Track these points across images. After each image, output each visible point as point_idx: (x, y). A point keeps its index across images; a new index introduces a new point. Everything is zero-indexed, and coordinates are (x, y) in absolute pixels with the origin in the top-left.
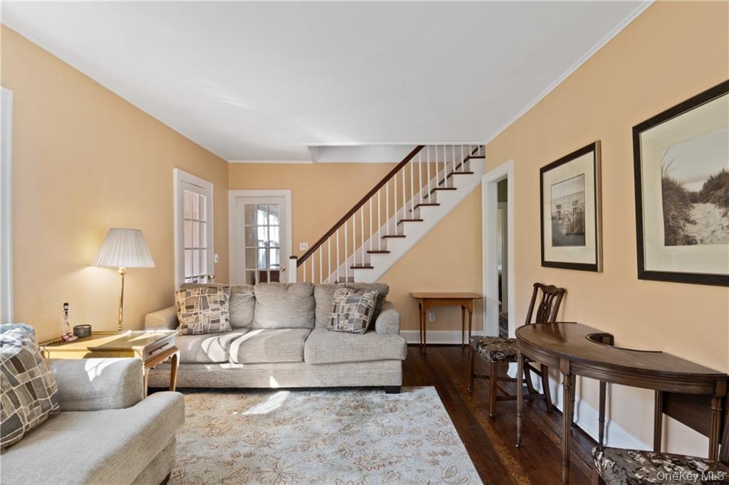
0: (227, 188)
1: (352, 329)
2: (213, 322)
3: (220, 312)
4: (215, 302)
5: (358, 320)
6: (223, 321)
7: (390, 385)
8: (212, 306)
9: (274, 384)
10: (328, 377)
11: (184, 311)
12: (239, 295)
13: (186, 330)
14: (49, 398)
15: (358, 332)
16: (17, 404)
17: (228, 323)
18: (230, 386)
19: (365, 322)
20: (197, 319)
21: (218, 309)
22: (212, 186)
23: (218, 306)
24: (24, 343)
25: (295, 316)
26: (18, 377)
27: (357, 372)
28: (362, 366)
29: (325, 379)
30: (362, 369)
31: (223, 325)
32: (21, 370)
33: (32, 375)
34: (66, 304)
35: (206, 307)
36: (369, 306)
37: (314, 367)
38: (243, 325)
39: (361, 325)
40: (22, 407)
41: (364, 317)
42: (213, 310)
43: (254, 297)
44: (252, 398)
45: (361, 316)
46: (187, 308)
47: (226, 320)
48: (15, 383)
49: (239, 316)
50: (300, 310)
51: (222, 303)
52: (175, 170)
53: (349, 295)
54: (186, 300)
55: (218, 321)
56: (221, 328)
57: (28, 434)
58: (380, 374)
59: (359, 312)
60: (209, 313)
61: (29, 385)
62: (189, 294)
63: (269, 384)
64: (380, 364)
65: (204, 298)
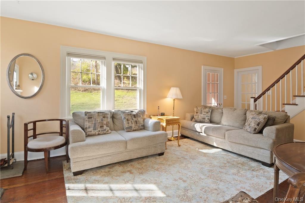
0: (234, 69)
1: (249, 131)
2: (203, 119)
3: (206, 116)
4: (205, 112)
5: (253, 127)
6: (206, 119)
7: (264, 161)
8: (203, 113)
9: (215, 145)
10: (235, 149)
11: (195, 114)
12: (217, 111)
13: (195, 120)
14: (140, 125)
15: (251, 133)
16: (132, 124)
17: (209, 120)
18: (203, 141)
19: (255, 129)
20: (198, 117)
21: (205, 115)
22: (223, 69)
23: (206, 113)
24: (138, 113)
25: (235, 122)
26: (134, 119)
27: (247, 150)
28: (250, 148)
29: (234, 149)
30: (250, 149)
31: (206, 120)
32: (135, 117)
33: (137, 119)
34: (159, 107)
35: (201, 113)
36: (260, 121)
37: (230, 143)
38: (217, 122)
39: (253, 130)
40: (133, 125)
41: (256, 127)
42: (203, 115)
43: (223, 113)
44: (208, 147)
45: (254, 126)
46: (196, 113)
47: (208, 119)
48: (133, 120)
49: (216, 119)
50: (237, 120)
51: (207, 113)
52: (202, 66)
53: (254, 116)
54: (196, 110)
55: (205, 119)
56: (206, 121)
57: (133, 131)
58: (259, 155)
59: (254, 124)
60: (202, 115)
61: (136, 121)
62: (197, 108)
63: (213, 144)
64: (259, 150)
65: (201, 110)
